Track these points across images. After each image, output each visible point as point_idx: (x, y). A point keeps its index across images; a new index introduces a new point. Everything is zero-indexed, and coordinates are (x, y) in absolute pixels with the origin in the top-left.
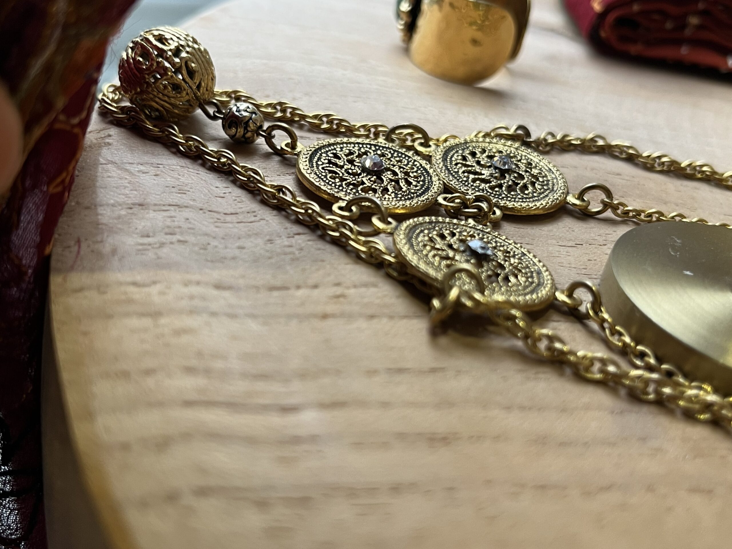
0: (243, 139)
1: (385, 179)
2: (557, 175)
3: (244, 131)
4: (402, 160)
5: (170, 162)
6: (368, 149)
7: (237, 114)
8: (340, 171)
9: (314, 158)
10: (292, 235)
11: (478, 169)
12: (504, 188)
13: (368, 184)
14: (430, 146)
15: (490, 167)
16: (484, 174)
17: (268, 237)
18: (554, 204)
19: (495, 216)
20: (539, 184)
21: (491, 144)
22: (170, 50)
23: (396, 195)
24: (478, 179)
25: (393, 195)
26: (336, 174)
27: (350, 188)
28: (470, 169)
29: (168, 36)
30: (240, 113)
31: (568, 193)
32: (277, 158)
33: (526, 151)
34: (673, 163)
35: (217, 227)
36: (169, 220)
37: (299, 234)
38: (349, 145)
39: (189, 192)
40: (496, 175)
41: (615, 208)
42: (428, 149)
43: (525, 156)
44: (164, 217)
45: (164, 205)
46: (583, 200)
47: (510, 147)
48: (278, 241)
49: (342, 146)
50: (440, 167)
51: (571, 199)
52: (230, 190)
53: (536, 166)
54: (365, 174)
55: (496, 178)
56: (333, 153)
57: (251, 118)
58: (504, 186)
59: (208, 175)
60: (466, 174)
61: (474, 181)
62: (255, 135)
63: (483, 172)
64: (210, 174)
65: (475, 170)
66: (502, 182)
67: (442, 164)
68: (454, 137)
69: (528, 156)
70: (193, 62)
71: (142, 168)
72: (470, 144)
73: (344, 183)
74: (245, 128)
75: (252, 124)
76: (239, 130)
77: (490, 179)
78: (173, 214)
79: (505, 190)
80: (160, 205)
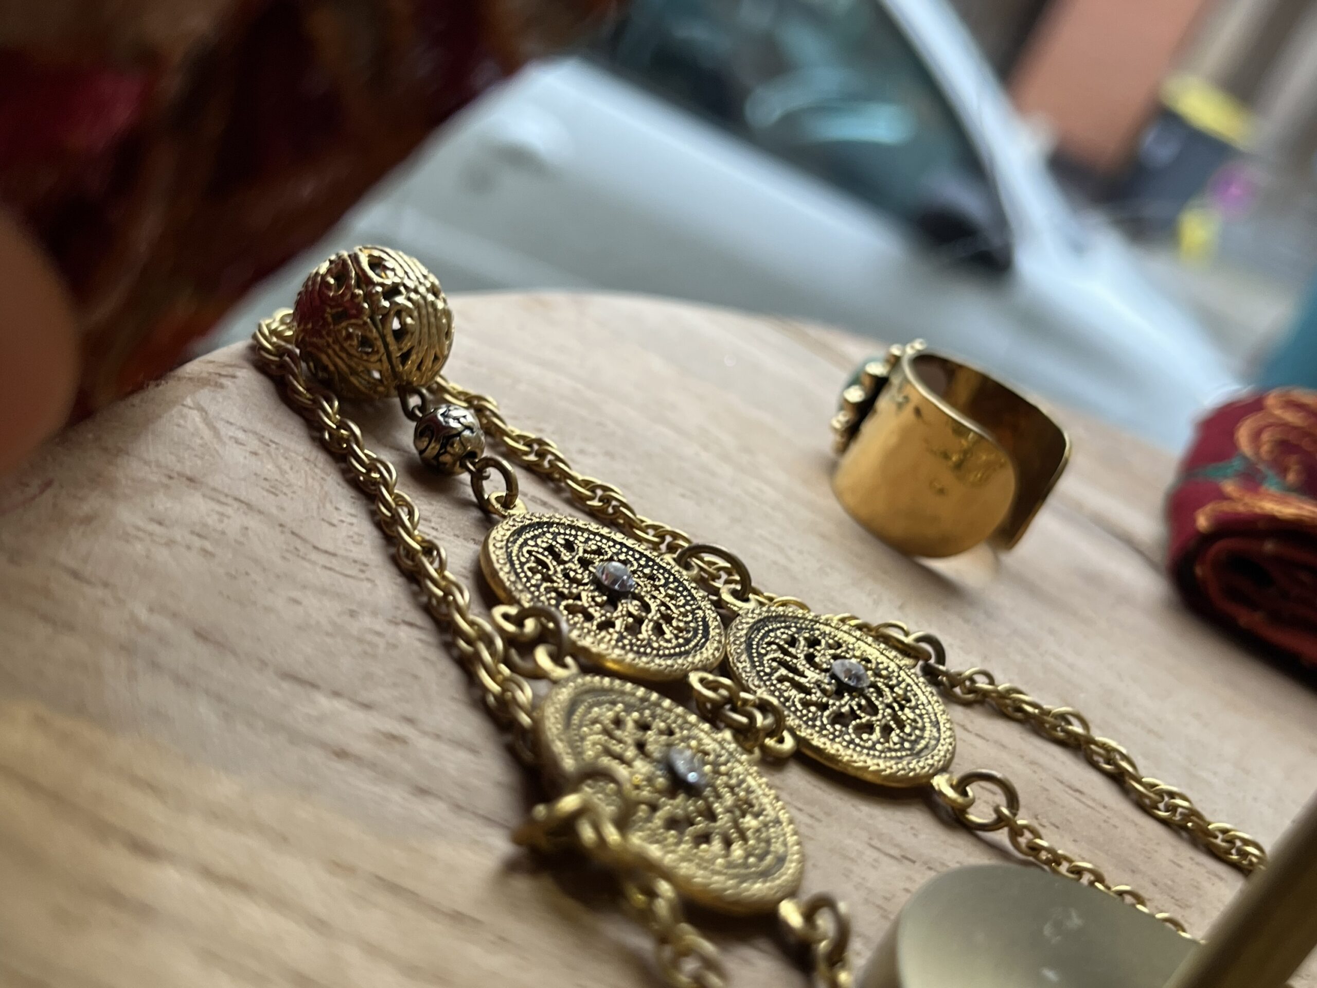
0: (435, 463)
1: (620, 608)
2: (943, 736)
3: (441, 449)
4: (678, 597)
5: (293, 445)
6: (631, 559)
7: (441, 419)
8: (554, 566)
9: (528, 532)
10: (399, 620)
11: (802, 664)
12: (827, 713)
13: (585, 601)
14: (747, 600)
15: (826, 671)
16: (806, 677)
17: (354, 607)
18: (902, 775)
19: (779, 746)
20: (898, 735)
21: (859, 642)
22: (382, 285)
23: (621, 638)
24: (791, 681)
25: (615, 636)
26: (543, 568)
27: (548, 596)
28: (788, 659)
29: (390, 263)
30: (446, 419)
31: (944, 769)
32: (476, 514)
33: (915, 679)
34: (1192, 813)
35: (284, 558)
36: (216, 517)
37: (411, 625)
38: (604, 541)
39: (284, 497)
40: (828, 687)
41: (1016, 832)
42: (739, 603)
43: (908, 685)
44: (213, 510)
45: (227, 496)
46: (964, 794)
47: (892, 660)
48: (367, 621)
49: (592, 536)
50: (738, 635)
51: (941, 783)
52: (354, 520)
53: (917, 707)
54: (592, 588)
55: (824, 691)
56: (565, 540)
57: (459, 434)
58: (831, 710)
59: (339, 488)
60: (775, 664)
61: (781, 680)
62: (458, 463)
63: (807, 673)
64: (343, 488)
65: (796, 664)
66: (831, 702)
67: (745, 632)
68: (802, 606)
69: (915, 687)
70: (411, 317)
71: (241, 435)
72: (821, 627)
73: (545, 585)
74: (443, 446)
75: (458, 444)
76: (433, 445)
77: (811, 688)
78: (229, 511)
79: (828, 717)
80: (220, 492)
